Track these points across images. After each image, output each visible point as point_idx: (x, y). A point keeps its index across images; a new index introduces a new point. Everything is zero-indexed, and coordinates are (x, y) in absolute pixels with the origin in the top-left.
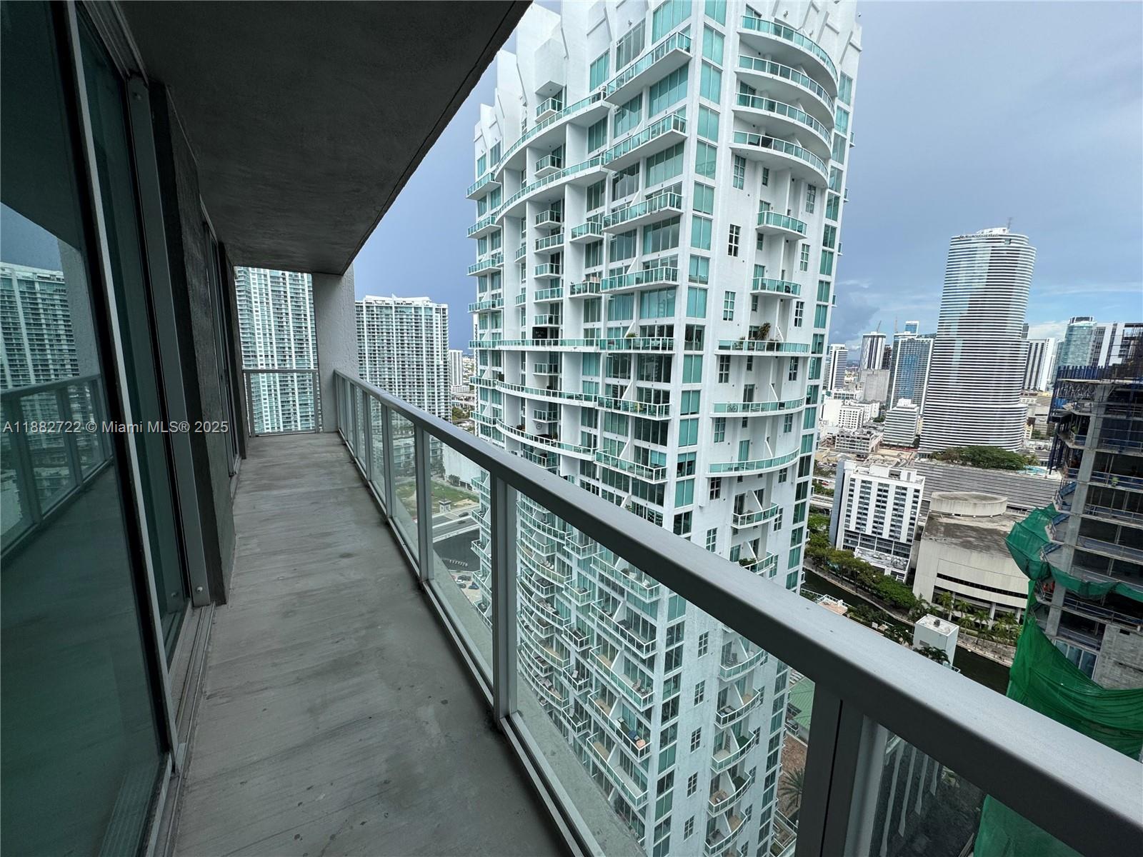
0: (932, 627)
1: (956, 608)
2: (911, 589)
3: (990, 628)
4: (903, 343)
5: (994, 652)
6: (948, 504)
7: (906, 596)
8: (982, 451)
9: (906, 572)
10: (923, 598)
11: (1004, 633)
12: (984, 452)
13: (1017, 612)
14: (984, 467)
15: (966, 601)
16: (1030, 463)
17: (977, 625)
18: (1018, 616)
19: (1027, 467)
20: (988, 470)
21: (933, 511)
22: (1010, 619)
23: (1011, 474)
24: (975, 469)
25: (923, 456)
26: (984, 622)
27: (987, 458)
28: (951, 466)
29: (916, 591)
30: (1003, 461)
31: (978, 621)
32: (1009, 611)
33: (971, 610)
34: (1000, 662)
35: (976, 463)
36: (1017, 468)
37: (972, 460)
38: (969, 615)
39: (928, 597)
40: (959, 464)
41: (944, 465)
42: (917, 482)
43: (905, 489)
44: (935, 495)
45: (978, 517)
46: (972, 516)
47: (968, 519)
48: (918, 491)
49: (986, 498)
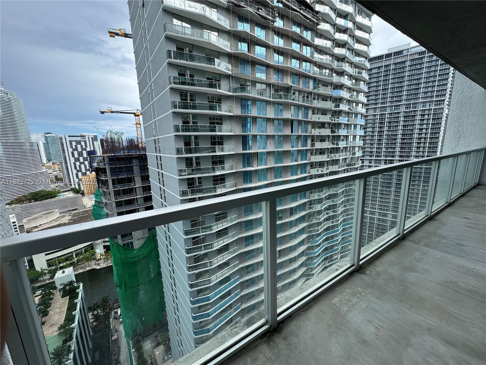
0: (62, 275)
1: (60, 263)
2: (35, 269)
3: (76, 262)
5: (81, 269)
6: (33, 222)
7: (34, 273)
8: (36, 194)
9: (27, 263)
10: (43, 269)
11: (82, 260)
12: (38, 194)
13: (82, 249)
14: (40, 201)
15: (62, 258)
16: (59, 193)
17: (71, 263)
18: (83, 251)
19: (58, 195)
20: (43, 201)
21: (27, 229)
22: (81, 253)
23: (54, 199)
24: (36, 202)
26: (73, 261)
27: (41, 196)
28: (24, 205)
29: (38, 268)
30: (48, 195)
31: (71, 262)
32: (80, 251)
33: (66, 260)
34: (85, 270)
35: (36, 200)
36: (55, 197)
37: (34, 199)
38: (67, 262)
39: (45, 266)
40: (28, 203)
41: (20, 205)
44: (24, 221)
45: (49, 222)
46: (47, 223)
47: (46, 225)
48: (14, 222)
49: (49, 213)
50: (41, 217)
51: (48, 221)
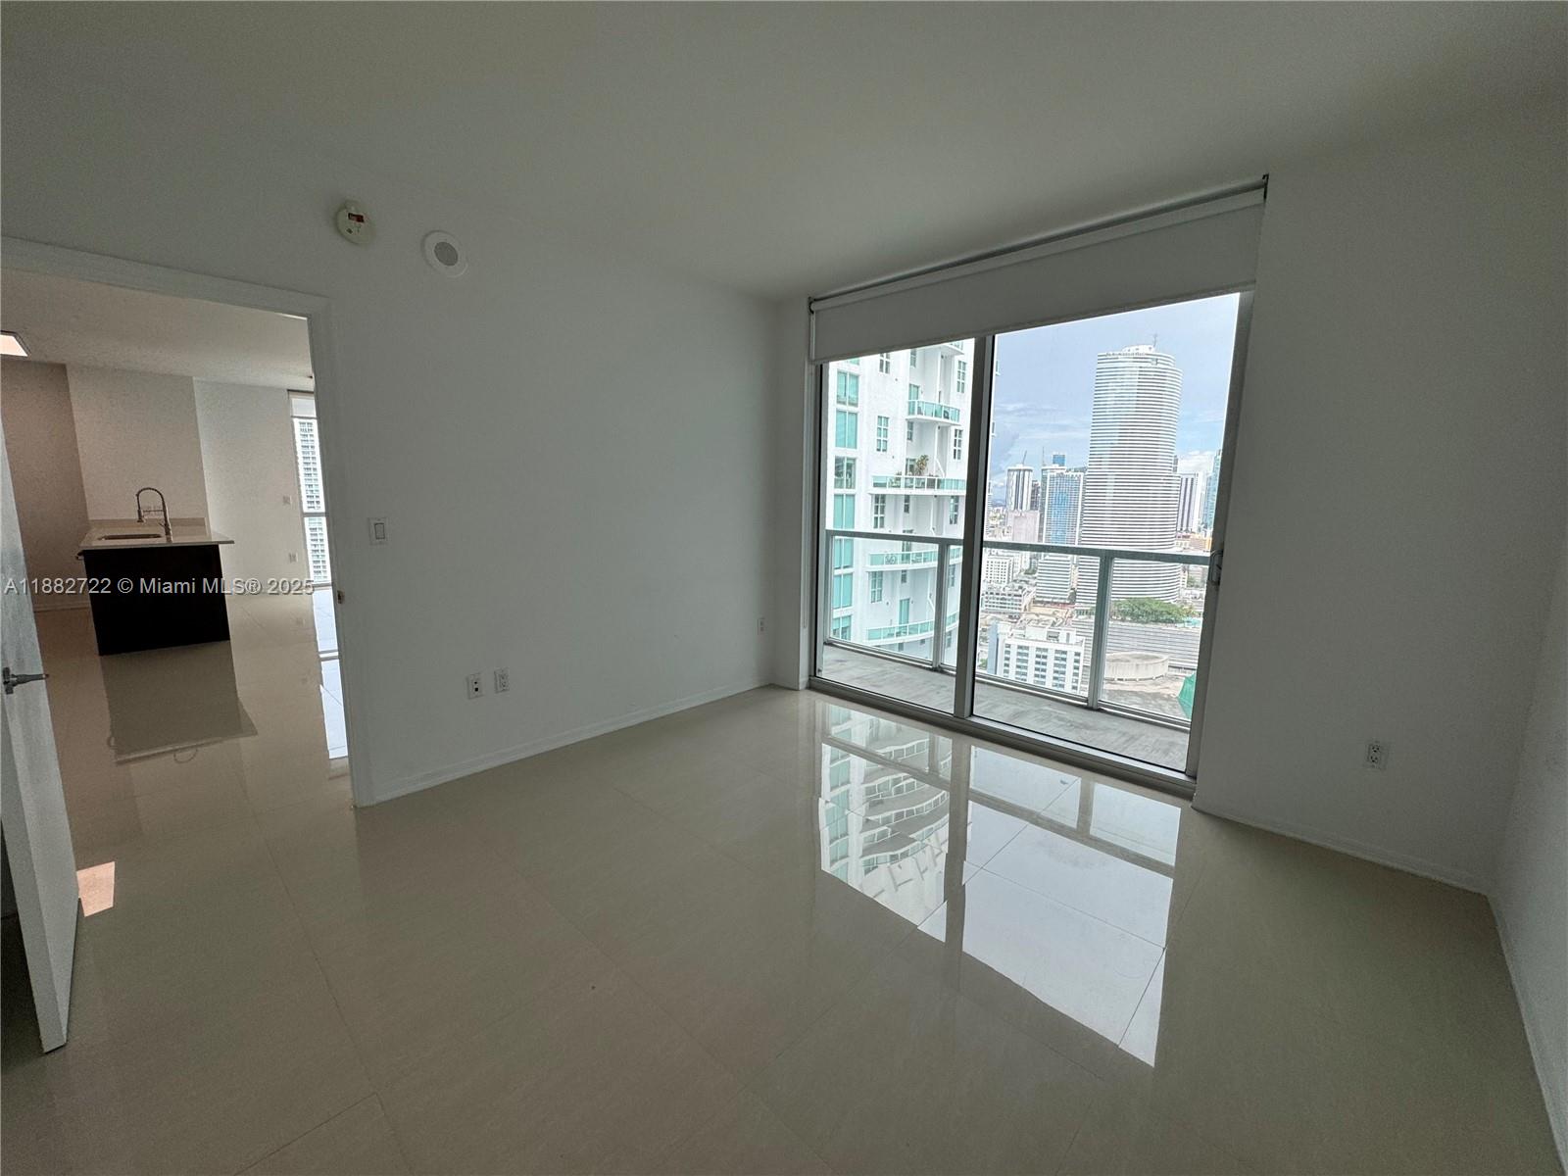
4: (1052, 478)
6: (1110, 667)
12: (1143, 605)
14: (1143, 622)
16: (1188, 614)
19: (1185, 620)
20: (1147, 626)
23: (1170, 628)
24: (1134, 624)
25: (1081, 612)
27: (1147, 612)
30: (1162, 613)
35: (1136, 618)
36: (1176, 621)
37: (1132, 615)
42: (1077, 644)
43: (1065, 653)
45: (1140, 680)
46: (1135, 680)
47: (1131, 683)
48: (1078, 654)
49: (1147, 658)
50: (1128, 661)
51: (1138, 677)
